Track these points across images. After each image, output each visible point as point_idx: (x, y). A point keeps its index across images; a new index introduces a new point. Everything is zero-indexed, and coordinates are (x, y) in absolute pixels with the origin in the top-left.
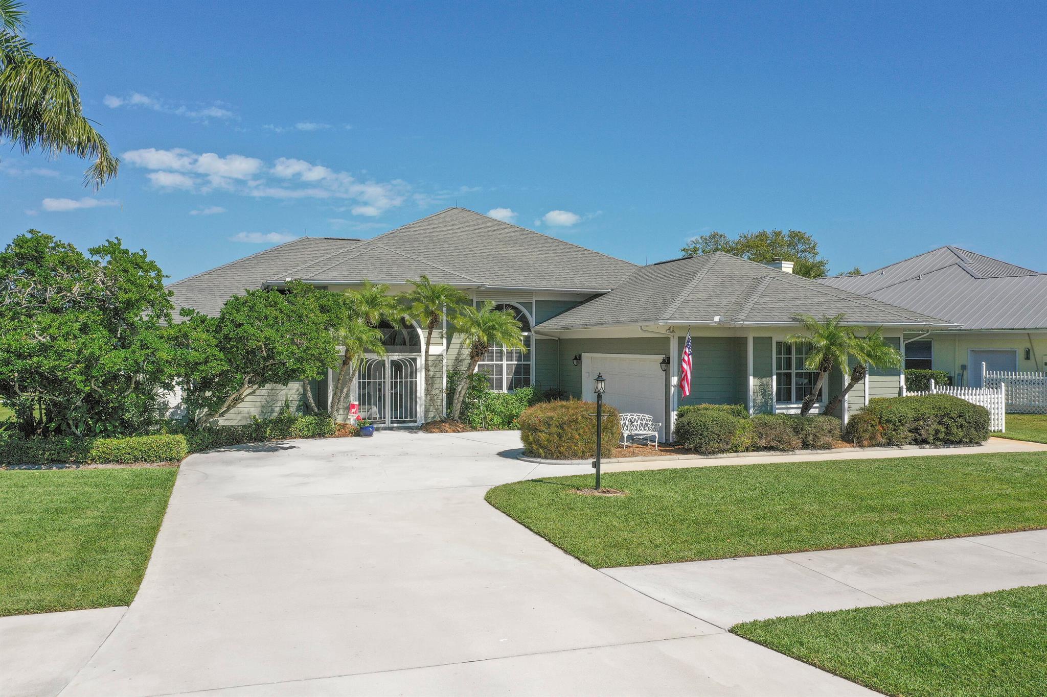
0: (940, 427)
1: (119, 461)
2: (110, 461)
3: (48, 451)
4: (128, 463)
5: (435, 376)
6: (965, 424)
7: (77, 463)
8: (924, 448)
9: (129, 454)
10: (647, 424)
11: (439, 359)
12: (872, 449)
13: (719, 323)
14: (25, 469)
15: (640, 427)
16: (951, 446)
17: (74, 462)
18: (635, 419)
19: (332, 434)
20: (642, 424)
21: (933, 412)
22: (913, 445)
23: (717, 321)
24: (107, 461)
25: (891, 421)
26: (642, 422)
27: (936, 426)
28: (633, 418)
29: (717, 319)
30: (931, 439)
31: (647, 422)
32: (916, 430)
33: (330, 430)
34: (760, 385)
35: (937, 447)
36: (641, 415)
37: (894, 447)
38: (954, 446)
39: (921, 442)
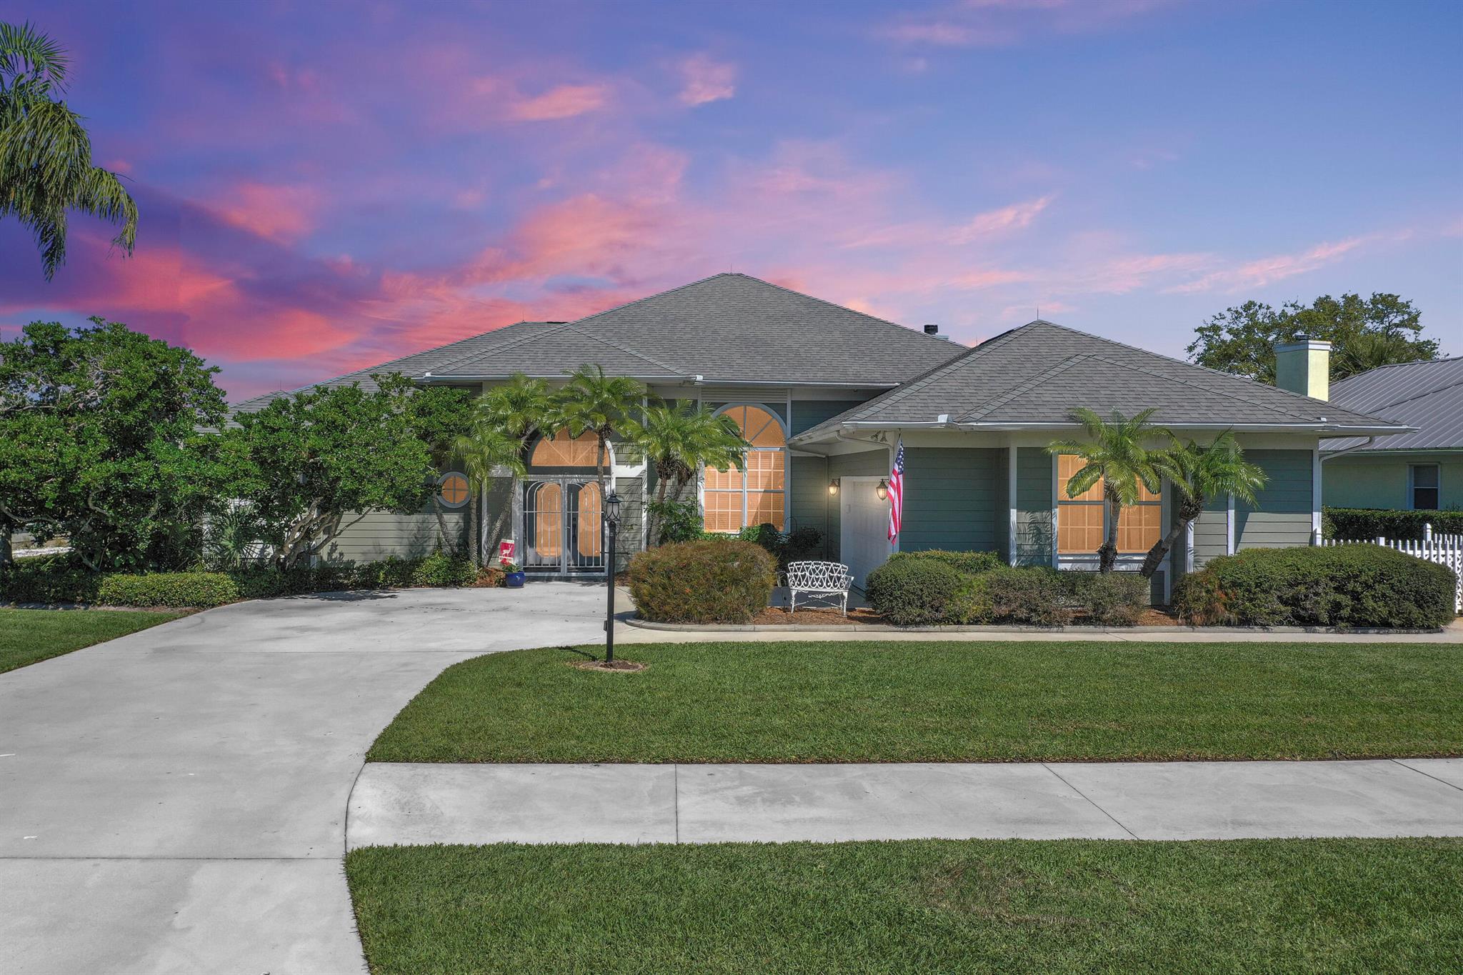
0: (1340, 598)
1: (134, 604)
2: (123, 603)
3: (54, 587)
4: (143, 606)
5: (630, 507)
6: (1389, 593)
7: (86, 603)
8: (1314, 632)
9: (145, 595)
10: (839, 578)
11: (637, 484)
12: (1212, 629)
13: (948, 424)
14: (32, 608)
15: (828, 582)
16: (1370, 631)
17: (83, 602)
18: (821, 570)
19: (470, 582)
20: (831, 578)
21: (1327, 571)
22: (1294, 625)
23: (943, 421)
24: (120, 603)
25: (1240, 585)
26: (831, 574)
27: (1334, 596)
28: (817, 568)
29: (943, 419)
30: (1325, 617)
31: (839, 575)
32: (1294, 602)
33: (469, 578)
34: (1030, 523)
35: (1340, 631)
36: (832, 565)
37: (1256, 627)
38: (1376, 631)
39: (1308, 622)
